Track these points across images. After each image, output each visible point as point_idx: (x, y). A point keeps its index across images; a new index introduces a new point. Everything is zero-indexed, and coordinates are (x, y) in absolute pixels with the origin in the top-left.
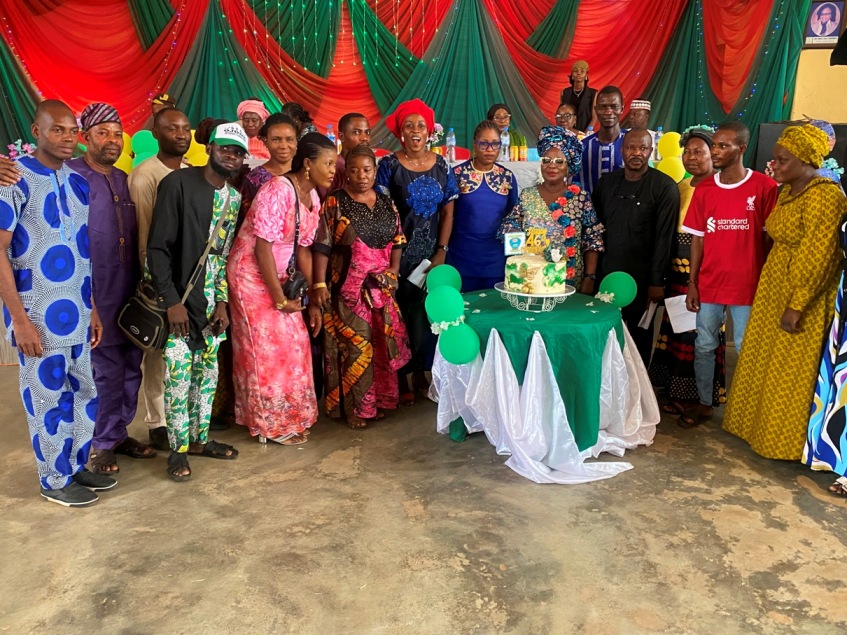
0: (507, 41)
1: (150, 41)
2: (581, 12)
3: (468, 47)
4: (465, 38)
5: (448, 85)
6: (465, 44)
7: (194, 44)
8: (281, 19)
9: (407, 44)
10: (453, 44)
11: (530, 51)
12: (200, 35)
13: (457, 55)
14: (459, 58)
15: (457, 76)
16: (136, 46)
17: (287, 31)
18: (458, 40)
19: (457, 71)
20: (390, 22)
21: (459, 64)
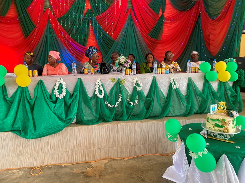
0: (142, 35)
1: (27, 35)
2: (164, 26)
3: (130, 37)
4: (129, 34)
5: (124, 48)
6: (129, 36)
7: (42, 36)
8: (70, 28)
9: (111, 36)
10: (126, 35)
11: (149, 38)
12: (44, 34)
13: (127, 39)
14: (127, 40)
15: (127, 46)
16: (23, 37)
17: (72, 32)
18: (127, 34)
19: (127, 44)
20: (105, 29)
21: (127, 42)
